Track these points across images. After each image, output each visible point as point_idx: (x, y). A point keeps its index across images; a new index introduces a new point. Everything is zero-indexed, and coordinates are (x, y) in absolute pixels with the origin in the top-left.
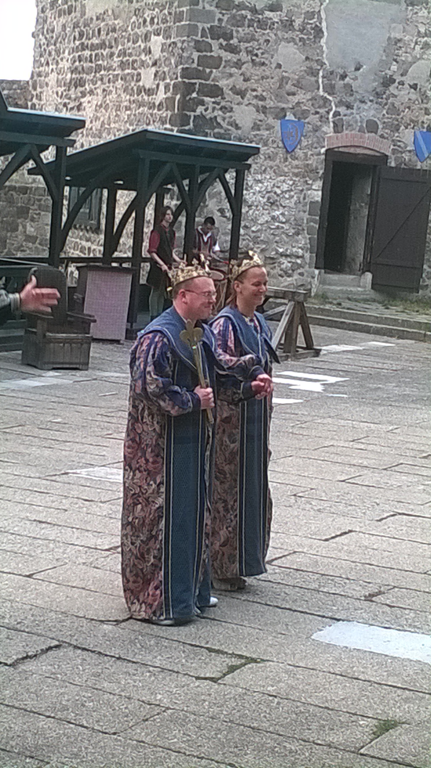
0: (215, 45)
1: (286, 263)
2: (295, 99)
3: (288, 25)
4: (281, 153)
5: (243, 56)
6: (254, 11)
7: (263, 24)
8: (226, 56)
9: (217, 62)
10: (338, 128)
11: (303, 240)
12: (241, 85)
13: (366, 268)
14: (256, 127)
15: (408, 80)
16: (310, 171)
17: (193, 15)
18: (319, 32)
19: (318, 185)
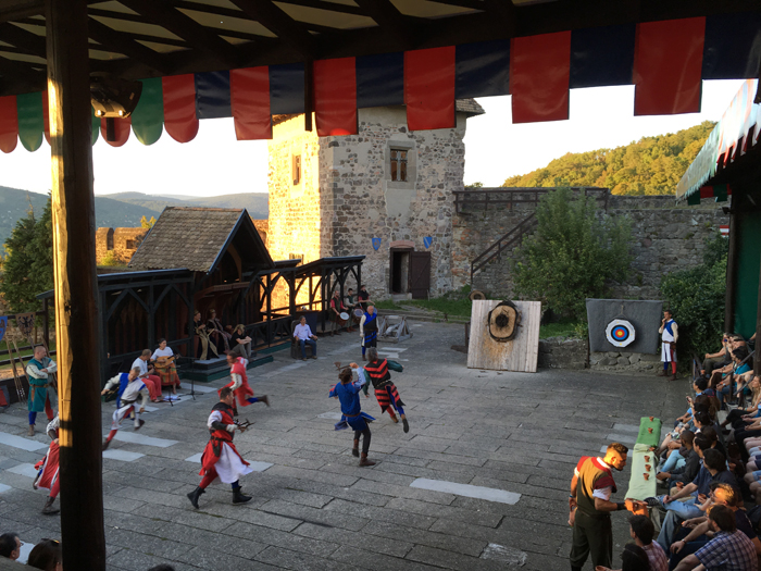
0: (344, 212)
1: (378, 293)
2: (376, 230)
3: (372, 202)
4: (373, 251)
5: (356, 215)
6: (358, 198)
7: (362, 203)
8: (349, 216)
9: (345, 219)
10: (394, 239)
11: (384, 283)
12: (356, 227)
13: (409, 291)
14: (363, 242)
15: (419, 218)
16: (385, 256)
17: (335, 202)
18: (384, 203)
19: (388, 261)
